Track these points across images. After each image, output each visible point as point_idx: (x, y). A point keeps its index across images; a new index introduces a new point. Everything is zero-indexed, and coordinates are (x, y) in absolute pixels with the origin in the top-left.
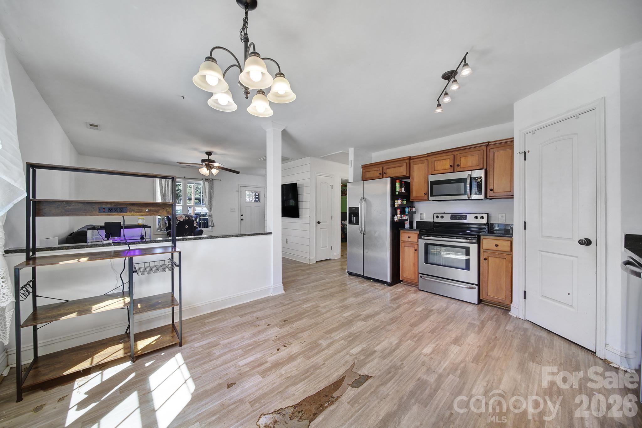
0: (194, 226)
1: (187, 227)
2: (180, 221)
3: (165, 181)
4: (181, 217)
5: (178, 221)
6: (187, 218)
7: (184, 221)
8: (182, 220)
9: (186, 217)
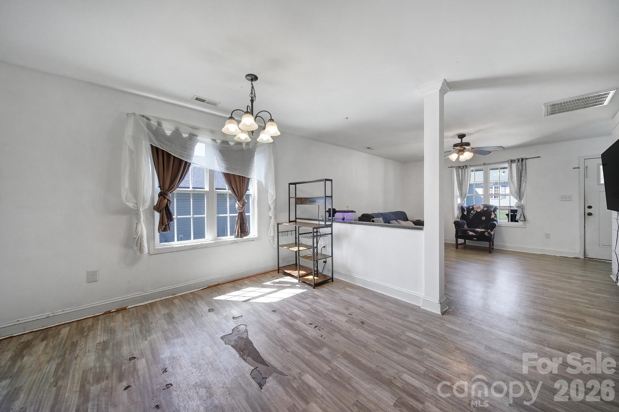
0: (491, 218)
1: (484, 218)
2: (476, 211)
3: (462, 171)
4: (479, 207)
5: (475, 211)
6: (485, 209)
7: (482, 211)
8: (479, 210)
9: (484, 207)
